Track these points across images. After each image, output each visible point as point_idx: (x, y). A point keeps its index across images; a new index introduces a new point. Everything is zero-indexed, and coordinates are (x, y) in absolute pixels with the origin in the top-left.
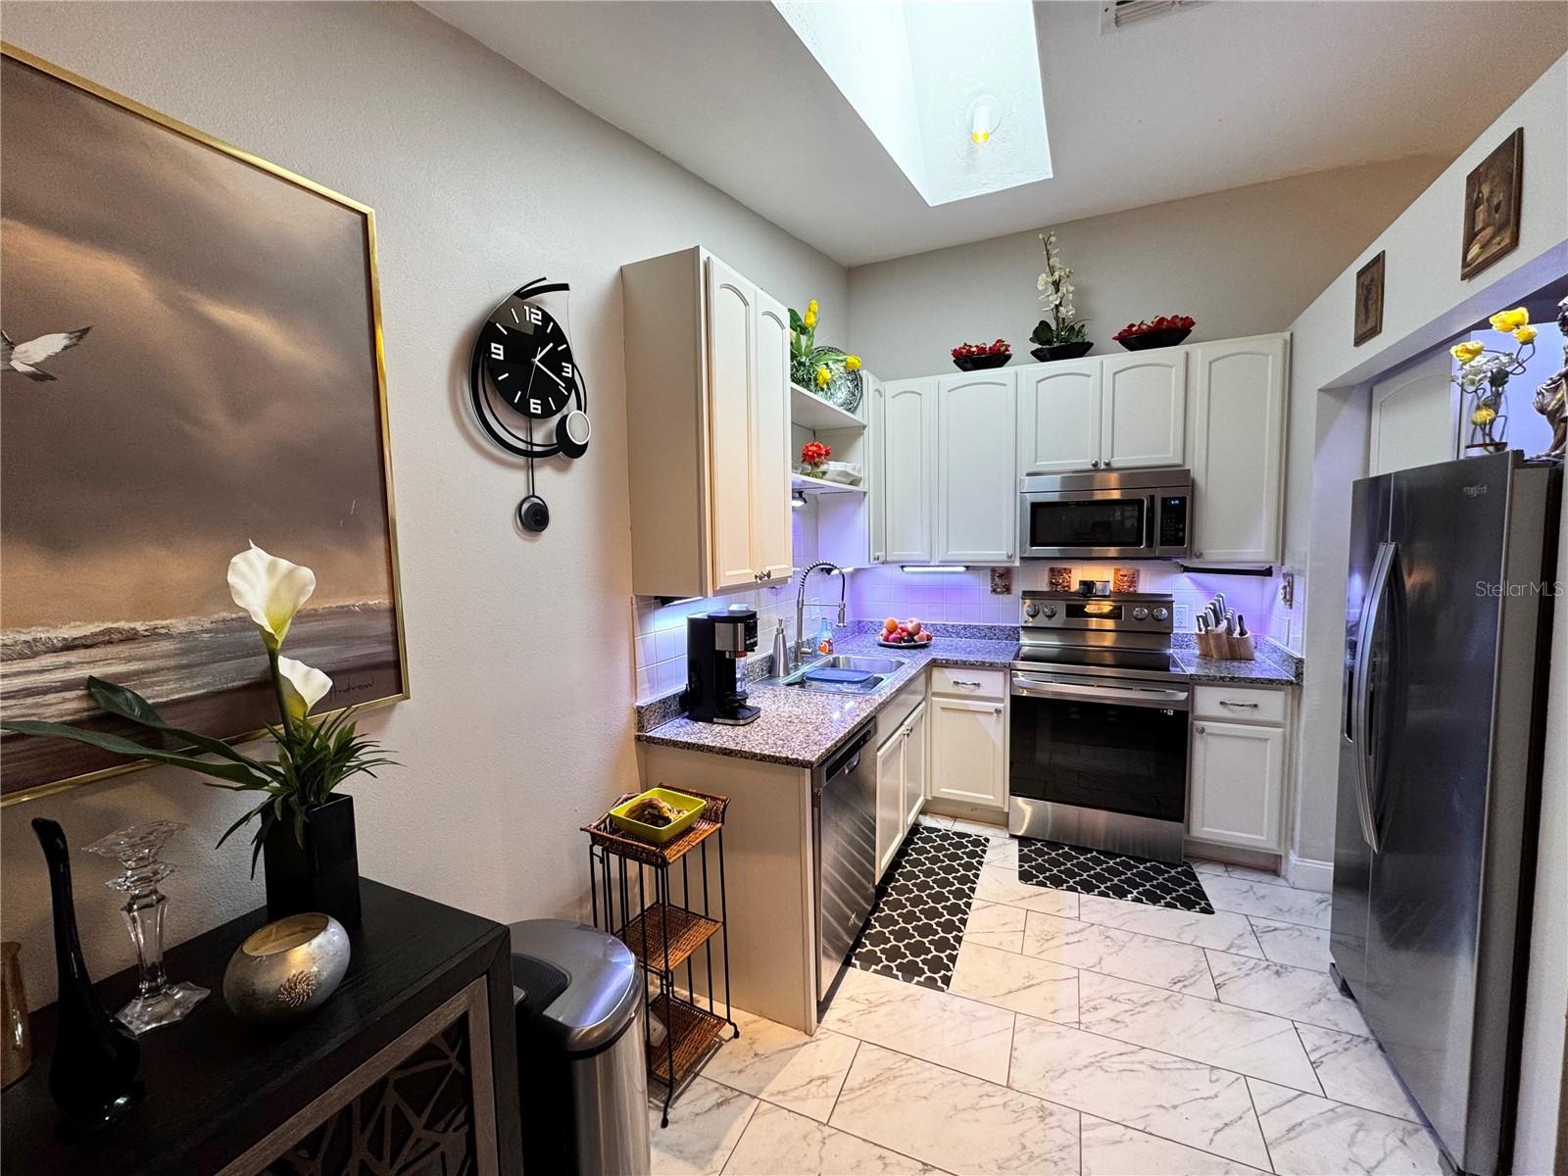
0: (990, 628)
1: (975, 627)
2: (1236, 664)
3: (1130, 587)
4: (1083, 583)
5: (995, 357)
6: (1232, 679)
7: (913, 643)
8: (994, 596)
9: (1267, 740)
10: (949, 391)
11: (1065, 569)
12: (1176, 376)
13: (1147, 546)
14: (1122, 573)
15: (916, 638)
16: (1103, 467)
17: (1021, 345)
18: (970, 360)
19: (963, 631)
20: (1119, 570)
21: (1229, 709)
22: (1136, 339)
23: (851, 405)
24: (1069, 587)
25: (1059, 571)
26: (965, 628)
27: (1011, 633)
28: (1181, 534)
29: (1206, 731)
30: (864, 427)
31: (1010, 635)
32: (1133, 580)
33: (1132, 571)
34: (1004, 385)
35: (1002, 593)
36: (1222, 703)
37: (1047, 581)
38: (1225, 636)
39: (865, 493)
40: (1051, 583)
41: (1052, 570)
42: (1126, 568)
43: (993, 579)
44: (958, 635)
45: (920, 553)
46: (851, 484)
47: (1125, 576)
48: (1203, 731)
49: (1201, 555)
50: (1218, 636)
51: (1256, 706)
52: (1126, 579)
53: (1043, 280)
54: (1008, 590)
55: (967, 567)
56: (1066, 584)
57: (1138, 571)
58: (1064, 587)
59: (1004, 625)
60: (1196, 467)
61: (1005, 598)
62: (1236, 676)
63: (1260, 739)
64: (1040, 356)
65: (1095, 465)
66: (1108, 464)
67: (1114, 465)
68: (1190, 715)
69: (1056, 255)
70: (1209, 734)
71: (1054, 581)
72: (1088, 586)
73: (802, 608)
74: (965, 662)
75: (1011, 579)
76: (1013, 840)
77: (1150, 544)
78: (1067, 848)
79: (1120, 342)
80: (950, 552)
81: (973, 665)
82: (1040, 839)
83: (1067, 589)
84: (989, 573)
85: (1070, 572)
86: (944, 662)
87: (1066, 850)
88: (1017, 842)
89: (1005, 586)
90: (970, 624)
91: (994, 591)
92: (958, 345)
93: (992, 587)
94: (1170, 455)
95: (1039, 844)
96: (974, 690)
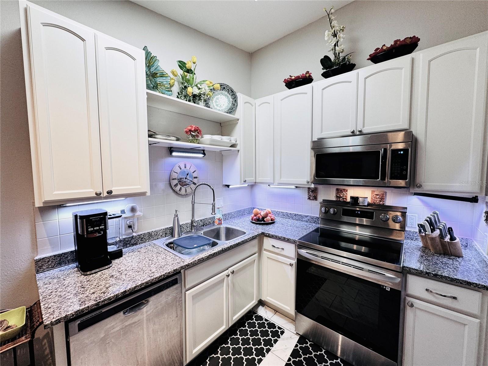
0: (307, 216)
1: (300, 215)
2: (445, 260)
3: (381, 201)
4: (352, 198)
5: (306, 80)
6: (436, 275)
7: (263, 222)
8: (309, 201)
9: (465, 325)
10: (282, 100)
11: (344, 189)
12: (405, 73)
13: (381, 179)
14: (376, 193)
15: (265, 219)
16: (358, 133)
17: (317, 70)
18: (292, 84)
19: (294, 217)
20: (374, 191)
21: (435, 296)
22: (379, 57)
23: (232, 110)
25: (341, 191)
26: (295, 215)
28: (404, 173)
29: (415, 305)
30: (238, 120)
31: (316, 221)
32: (382, 199)
33: (382, 193)
34: (307, 94)
35: (313, 199)
36: (427, 290)
37: (335, 195)
38: (438, 240)
39: (238, 151)
40: (337, 197)
41: (337, 190)
42: (378, 191)
43: (309, 193)
44: (292, 218)
45: (269, 179)
46: (231, 146)
47: (378, 195)
48: (412, 306)
49: (420, 186)
50: (433, 239)
51: (455, 298)
52: (378, 197)
53: (328, 33)
54: (315, 198)
55: (297, 187)
56: (344, 197)
57: (386, 193)
58: (343, 199)
59: (313, 216)
60: (418, 131)
61: (314, 202)
62: (439, 273)
64: (326, 75)
65: (353, 132)
66: (360, 131)
67: (365, 131)
68: (403, 293)
69: (335, 19)
70: (416, 308)
71: (338, 195)
72: (355, 199)
73: (194, 205)
74: (276, 236)
75: (317, 193)
76: (296, 336)
77: (383, 178)
78: (324, 351)
79: (371, 61)
80: (281, 179)
81: (280, 238)
82: (311, 340)
83: (345, 200)
84: (307, 189)
85: (347, 191)
86: (268, 235)
87: (323, 352)
88: (298, 338)
89: (314, 197)
90: (298, 213)
91: (309, 198)
92: (287, 77)
93: (308, 196)
94: (401, 123)
95: (309, 343)
96: (281, 251)
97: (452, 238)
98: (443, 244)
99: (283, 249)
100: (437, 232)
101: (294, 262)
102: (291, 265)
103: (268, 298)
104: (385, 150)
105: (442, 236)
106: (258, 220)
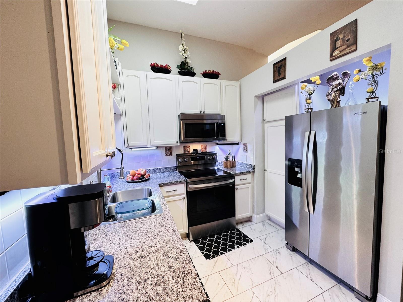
0: (166, 168)
1: (161, 168)
4: (193, 150)
7: (144, 179)
8: (167, 157)
9: (249, 187)
11: (188, 146)
14: (203, 146)
15: (145, 176)
20: (202, 145)
24: (189, 151)
25: (186, 147)
26: (157, 169)
27: (174, 169)
29: (238, 188)
31: (173, 170)
32: (206, 149)
34: (171, 81)
35: (169, 155)
36: (240, 180)
40: (184, 151)
41: (184, 146)
43: (166, 151)
44: (155, 172)
47: (204, 147)
49: (227, 140)
51: (247, 179)
52: (204, 148)
53: (181, 48)
54: (171, 154)
55: (157, 147)
56: (188, 151)
57: (207, 145)
58: (188, 152)
59: (171, 166)
61: (171, 156)
64: (181, 73)
66: (204, 112)
68: (234, 185)
71: (185, 150)
72: (196, 151)
73: (100, 173)
74: (171, 183)
75: (172, 150)
77: (218, 136)
79: (203, 75)
81: (174, 183)
83: (189, 152)
84: (164, 149)
85: (190, 147)
86: (163, 184)
89: (170, 153)
90: (159, 168)
91: (167, 155)
93: (166, 154)
96: (174, 193)
99: (176, 190)
101: (185, 196)
102: (184, 199)
106: (139, 178)
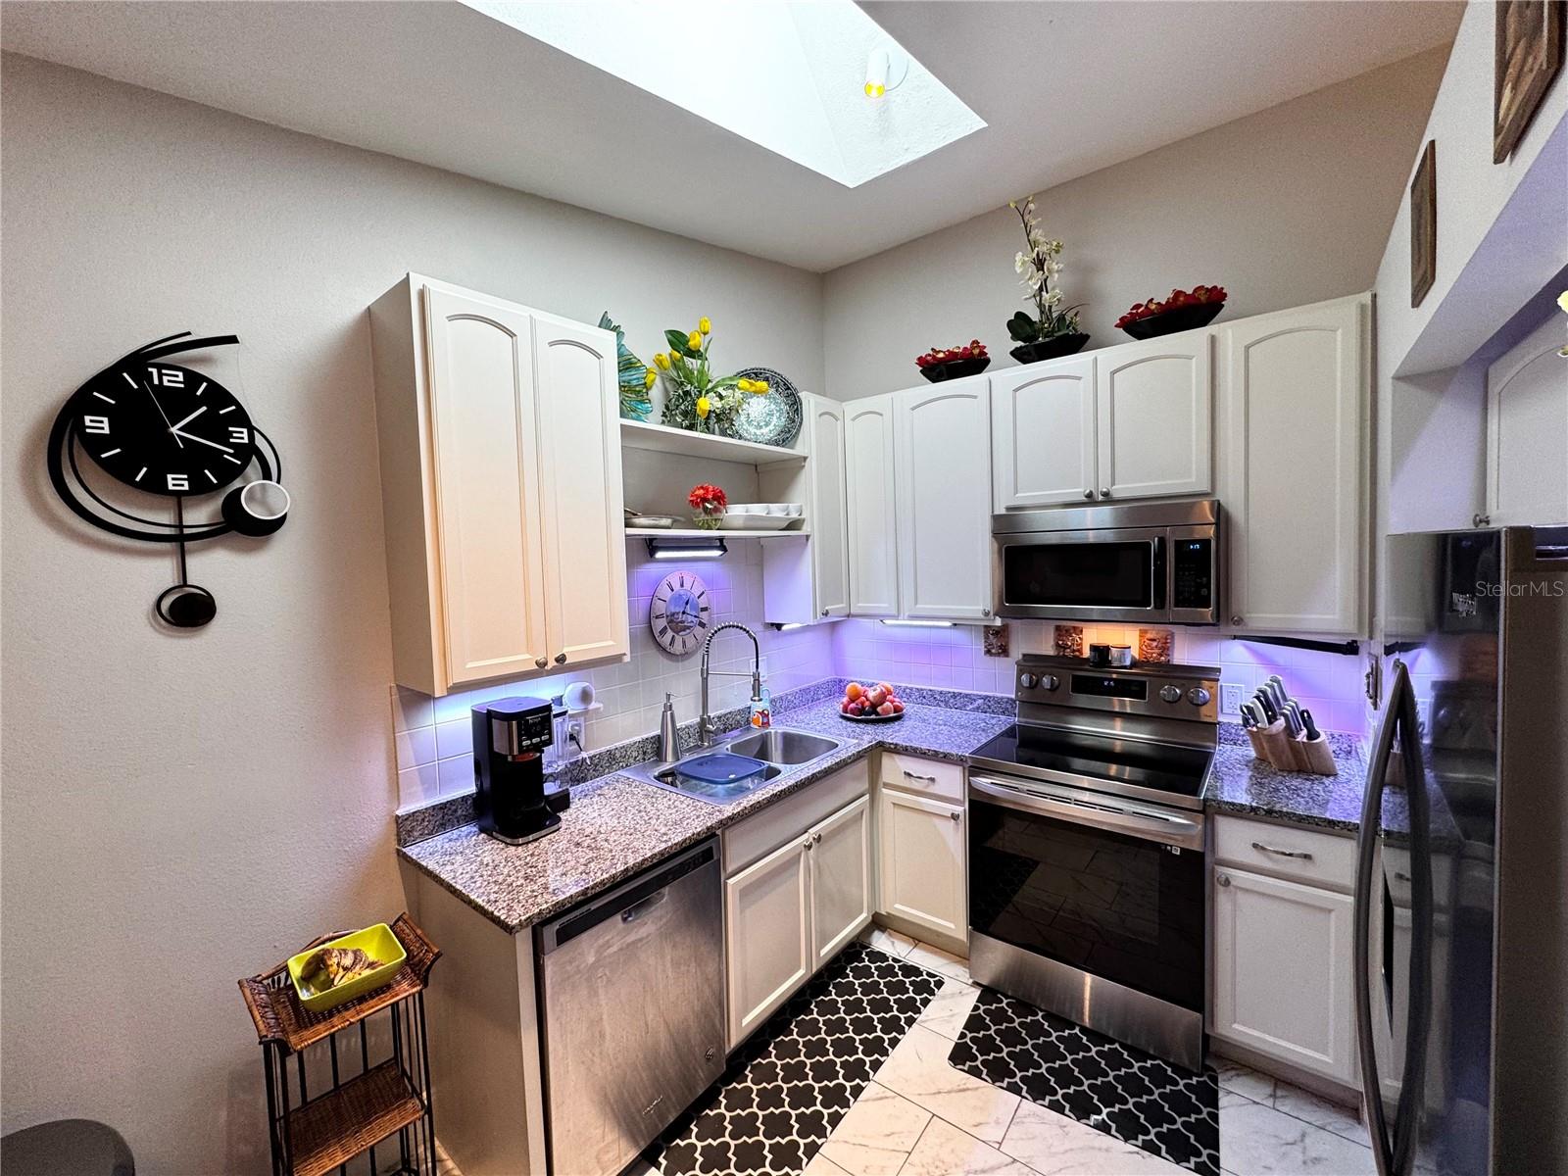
0: (985, 698)
1: (967, 695)
2: (1296, 782)
3: (1162, 656)
4: (1094, 648)
5: (971, 362)
6: (1270, 812)
7: (873, 717)
8: (988, 658)
9: (1330, 911)
10: (913, 409)
11: (1074, 628)
12: (1199, 368)
13: (1155, 607)
14: (1149, 636)
16: (1101, 498)
17: (1000, 344)
18: (939, 368)
19: (952, 700)
20: (1146, 632)
21: (1271, 858)
22: (1146, 323)
23: (788, 434)
24: (1079, 651)
25: (1066, 631)
26: (955, 695)
27: (1009, 707)
28: (1204, 591)
29: (1233, 883)
30: (805, 458)
31: (1007, 709)
32: (1165, 647)
33: (1163, 634)
34: (975, 397)
35: (998, 654)
36: (1255, 846)
37: (1052, 643)
38: (1283, 738)
39: (807, 537)
40: (1057, 645)
41: (1058, 628)
42: (1153, 632)
43: (987, 638)
44: (947, 704)
45: (886, 605)
46: (788, 528)
47: (1154, 640)
48: (1227, 883)
49: (1239, 622)
50: (1272, 738)
51: (1307, 857)
52: (1155, 644)
53: (1021, 260)
54: (1004, 651)
55: (955, 625)
56: (1075, 648)
57: (1171, 636)
58: (1074, 651)
59: (999, 695)
60: (1231, 495)
61: (1003, 659)
62: (1277, 807)
63: (1321, 909)
64: (1022, 356)
65: (1090, 496)
66: (1106, 494)
67: (1116, 495)
68: (1208, 859)
69: (1038, 226)
70: (1237, 887)
71: (1061, 642)
72: (1101, 652)
73: (707, 678)
74: (915, 750)
75: (1008, 637)
76: (973, 989)
77: (1160, 604)
78: (1040, 1014)
79: (1124, 329)
80: (918, 606)
81: (925, 753)
82: (1010, 994)
83: (1077, 653)
84: (983, 629)
85: (1082, 631)
86: (892, 746)
87: (1039, 1017)
88: (977, 992)
89: (1000, 647)
90: (960, 691)
91: (988, 652)
92: (924, 352)
93: (986, 647)
94: (1194, 480)
95: (1005, 1001)
96: (928, 786)
97: (1312, 735)
98: (1295, 748)
99: (932, 780)
100: (1281, 722)
101: (961, 810)
102: (955, 817)
103: (897, 906)
104: (1162, 541)
105: (1290, 732)
106: (861, 711)
